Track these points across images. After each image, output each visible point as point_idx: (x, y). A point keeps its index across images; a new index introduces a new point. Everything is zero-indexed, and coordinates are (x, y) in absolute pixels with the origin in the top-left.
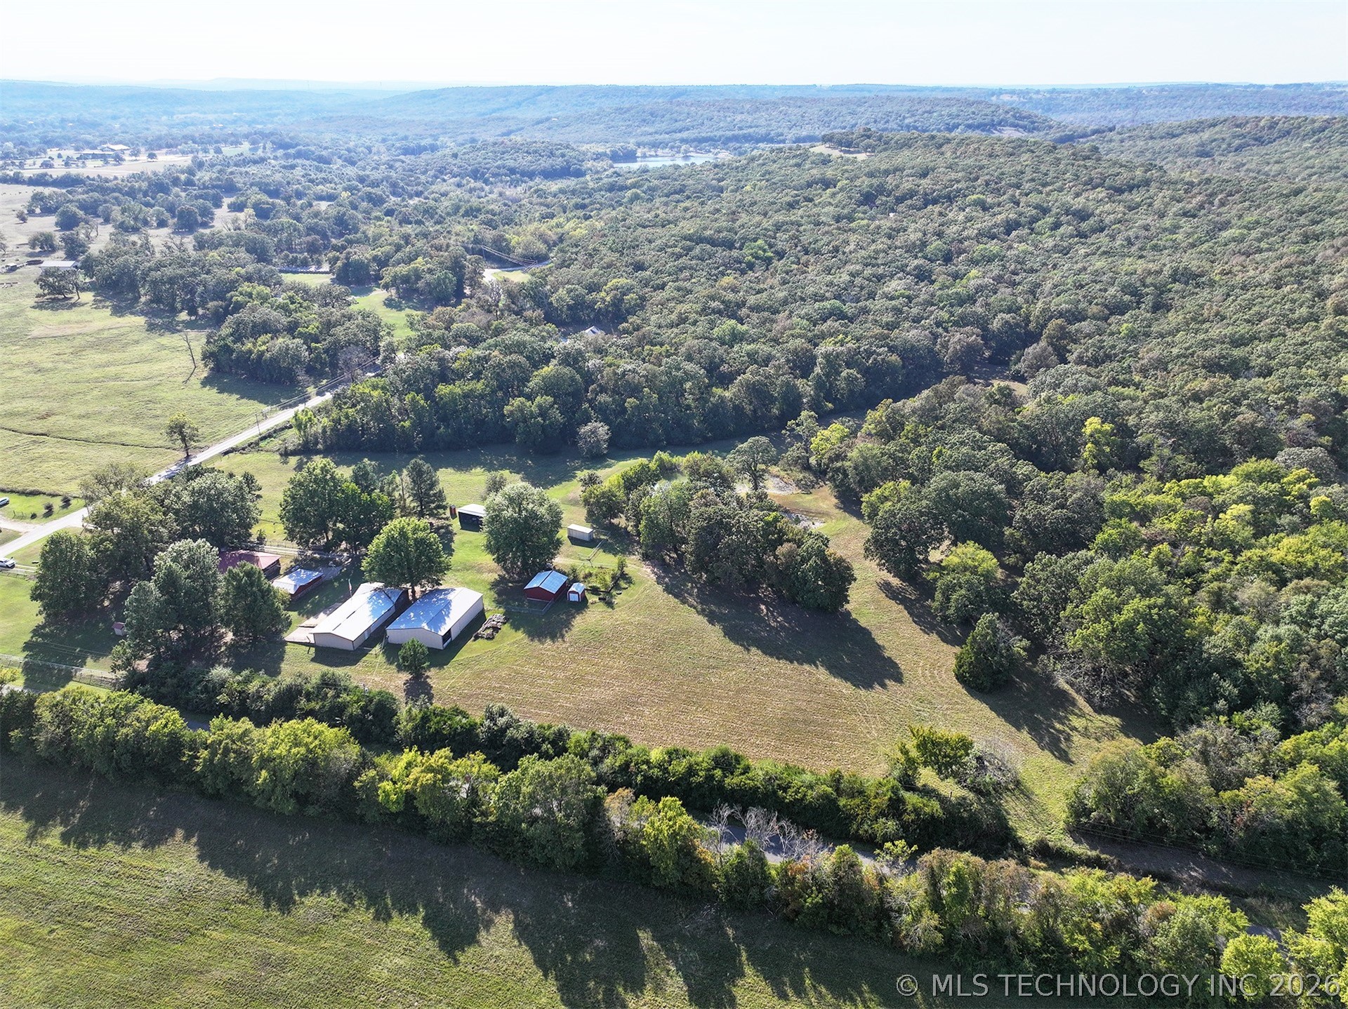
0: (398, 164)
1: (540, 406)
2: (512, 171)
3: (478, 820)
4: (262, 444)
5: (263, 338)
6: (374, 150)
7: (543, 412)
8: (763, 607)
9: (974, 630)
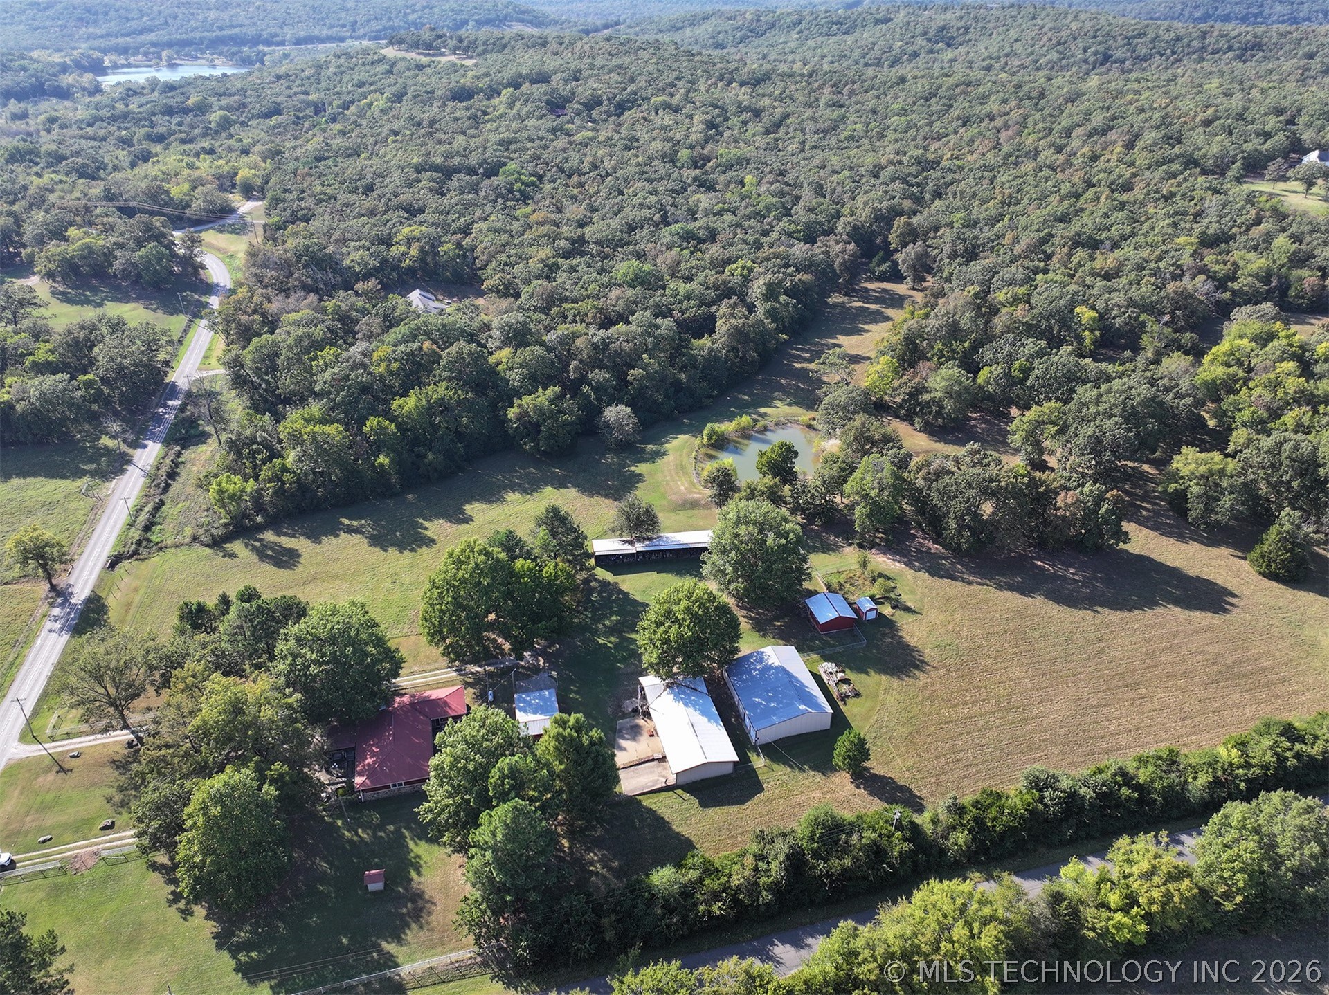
4: (156, 539)
8: (1040, 563)
9: (1274, 529)
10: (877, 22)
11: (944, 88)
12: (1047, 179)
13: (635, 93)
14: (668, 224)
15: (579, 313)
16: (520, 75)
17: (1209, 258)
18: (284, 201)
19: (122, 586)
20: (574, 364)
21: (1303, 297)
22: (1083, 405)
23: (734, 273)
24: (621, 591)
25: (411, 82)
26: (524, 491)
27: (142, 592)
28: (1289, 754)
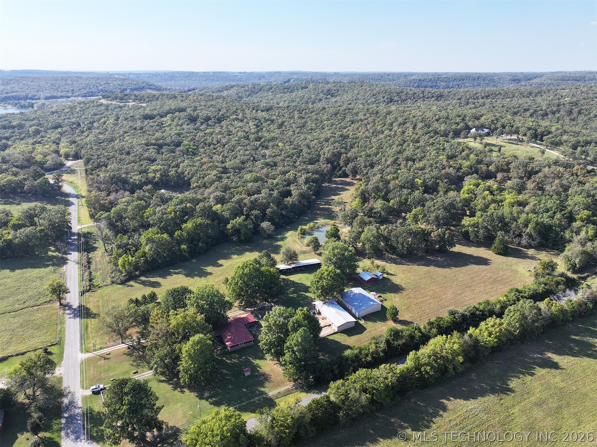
4: (95, 284)
8: (429, 257)
9: (497, 238)
10: (302, 88)
11: (341, 111)
12: (390, 140)
13: (222, 115)
14: (256, 161)
15: (238, 192)
16: (171, 109)
17: (451, 163)
18: (92, 159)
19: (91, 301)
20: (245, 209)
21: (483, 174)
22: (429, 207)
23: (290, 175)
24: (291, 281)
25: (120, 113)
26: (238, 255)
27: (101, 301)
28: (519, 296)
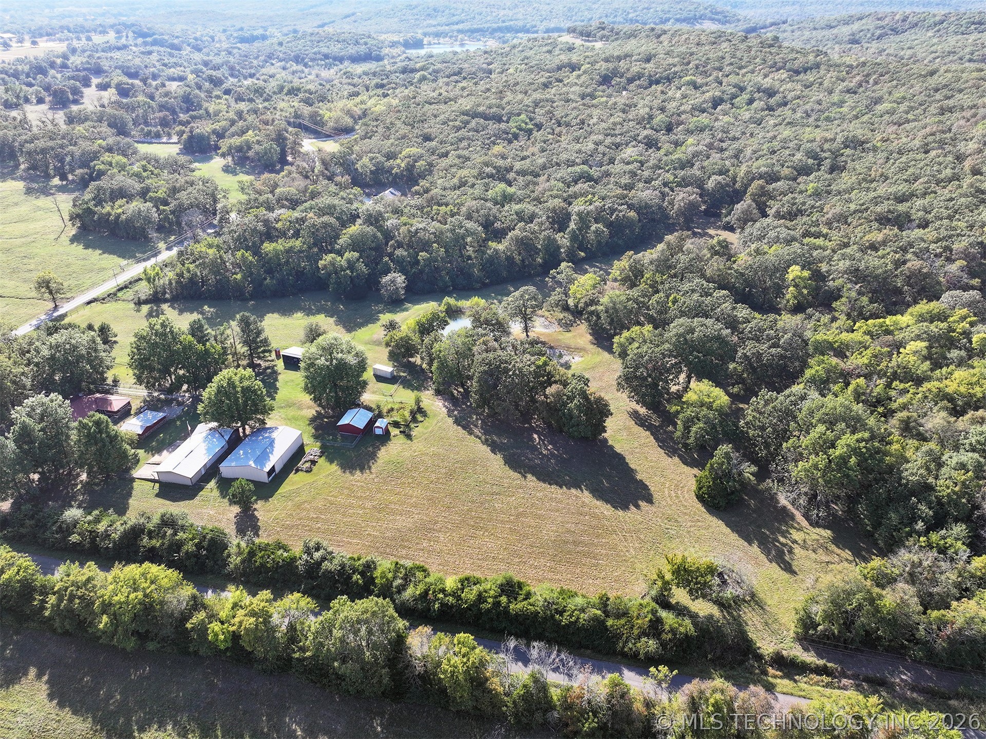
0: (235, 51)
1: (348, 261)
2: (326, 56)
3: (297, 655)
4: (119, 294)
5: (120, 202)
6: (216, 39)
7: (351, 265)
8: (535, 436)
9: (713, 459)
19: (81, 312)
24: (277, 379)
